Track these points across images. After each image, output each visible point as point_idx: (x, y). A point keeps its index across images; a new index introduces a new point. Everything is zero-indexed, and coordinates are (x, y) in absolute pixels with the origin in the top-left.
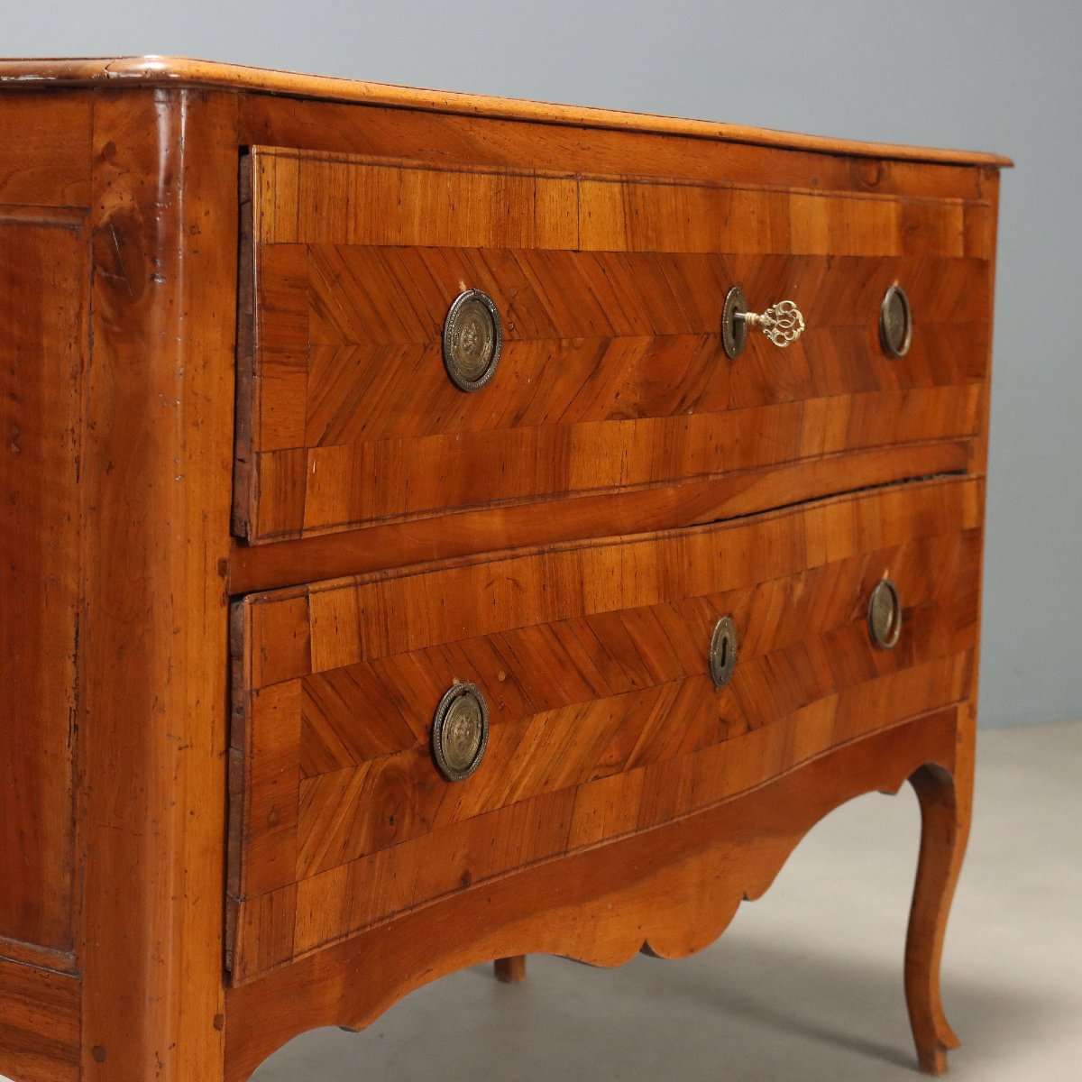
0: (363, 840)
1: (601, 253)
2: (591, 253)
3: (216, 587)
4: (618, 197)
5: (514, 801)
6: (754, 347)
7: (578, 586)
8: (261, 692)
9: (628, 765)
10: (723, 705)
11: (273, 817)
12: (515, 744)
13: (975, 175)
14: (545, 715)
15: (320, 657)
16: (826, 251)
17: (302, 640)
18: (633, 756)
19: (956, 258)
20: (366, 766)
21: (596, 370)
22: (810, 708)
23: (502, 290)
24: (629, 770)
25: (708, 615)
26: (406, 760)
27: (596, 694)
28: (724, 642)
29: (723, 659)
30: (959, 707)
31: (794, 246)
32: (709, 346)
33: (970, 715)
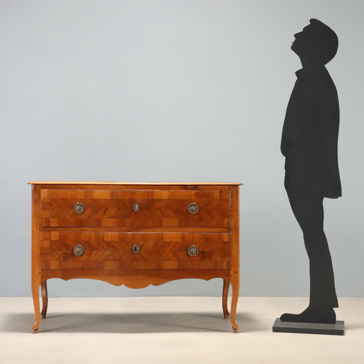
1: (105, 199)
2: (103, 199)
3: (39, 231)
4: (109, 193)
6: (142, 211)
7: (103, 237)
8: (43, 241)
10: (137, 256)
11: (45, 253)
12: (90, 254)
13: (228, 187)
14: (96, 251)
15: (53, 239)
16: (167, 198)
17: (50, 237)
18: (115, 259)
19: (217, 199)
20: (61, 251)
21: (105, 212)
22: (167, 261)
23: (85, 203)
24: (115, 261)
25: (132, 244)
26: (69, 252)
27: (106, 250)
28: (136, 248)
29: (136, 250)
30: (231, 271)
31: (155, 198)
32: (130, 210)
33: (235, 273)
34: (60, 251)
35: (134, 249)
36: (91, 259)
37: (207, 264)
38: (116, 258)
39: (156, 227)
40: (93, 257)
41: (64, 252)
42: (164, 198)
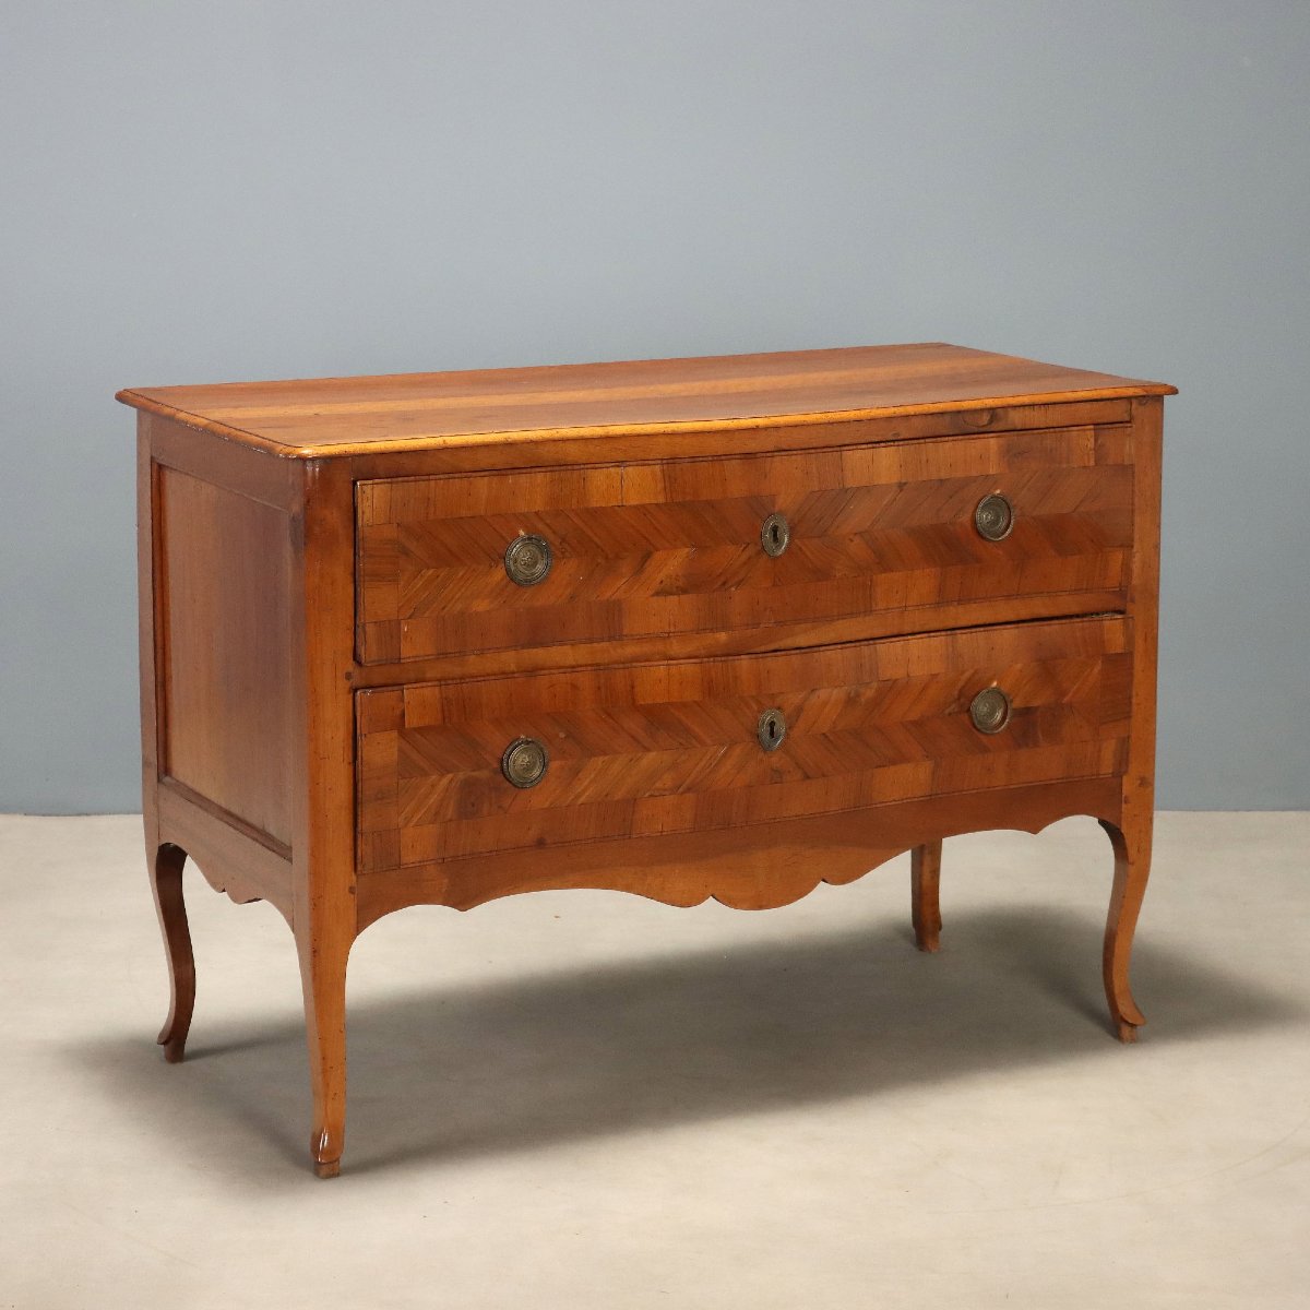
0: (450, 812)
1: (643, 506)
2: (636, 507)
3: (344, 685)
4: (659, 473)
5: (579, 803)
6: (800, 549)
7: (629, 688)
8: (368, 736)
9: (681, 790)
10: (776, 760)
11: (379, 796)
12: (576, 773)
13: (1123, 405)
14: (601, 759)
15: (412, 721)
16: (896, 481)
17: (398, 712)
18: (684, 786)
19: (1085, 467)
20: (450, 776)
21: (640, 568)
22: (892, 768)
23: (554, 532)
24: (682, 793)
25: (755, 707)
26: (484, 774)
27: (648, 750)
28: (772, 724)
29: (772, 733)
30: (1125, 778)
31: (850, 484)
32: (751, 550)
33: (1140, 785)
34: (442, 775)
35: (765, 729)
36: (578, 796)
37: (1044, 762)
38: (688, 782)
39: (851, 615)
40: (584, 791)
41: (461, 776)
42: (883, 481)
